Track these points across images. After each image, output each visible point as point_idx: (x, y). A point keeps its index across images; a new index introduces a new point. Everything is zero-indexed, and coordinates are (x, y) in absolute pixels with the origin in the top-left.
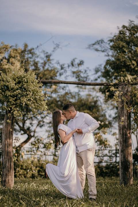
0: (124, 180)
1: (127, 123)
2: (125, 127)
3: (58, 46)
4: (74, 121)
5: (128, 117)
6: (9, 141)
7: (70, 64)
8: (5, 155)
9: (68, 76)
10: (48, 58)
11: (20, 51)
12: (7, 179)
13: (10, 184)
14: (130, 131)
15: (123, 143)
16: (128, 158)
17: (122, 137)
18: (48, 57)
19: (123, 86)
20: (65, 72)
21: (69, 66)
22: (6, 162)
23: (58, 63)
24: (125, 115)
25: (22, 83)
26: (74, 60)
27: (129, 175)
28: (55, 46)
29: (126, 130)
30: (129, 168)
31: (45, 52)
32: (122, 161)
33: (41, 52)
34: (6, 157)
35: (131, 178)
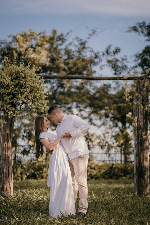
0: (139, 188)
1: (142, 123)
2: (141, 128)
3: (94, 32)
4: (61, 125)
5: (144, 116)
6: (8, 144)
7: (105, 52)
8: (2, 160)
9: (104, 65)
10: (83, 46)
11: (47, 39)
12: (5, 187)
13: (8, 193)
14: (146, 132)
15: (138, 146)
16: (143, 163)
17: (137, 139)
18: (83, 44)
19: (139, 80)
20: (100, 61)
21: (103, 54)
22: (4, 168)
23: (91, 51)
24: (141, 113)
25: (20, 79)
26: (109, 47)
27: (145, 182)
28: (91, 32)
29: (142, 131)
30: (145, 174)
31: (79, 39)
32: (137, 166)
33: (75, 39)
34: (3, 161)
35: (148, 186)
